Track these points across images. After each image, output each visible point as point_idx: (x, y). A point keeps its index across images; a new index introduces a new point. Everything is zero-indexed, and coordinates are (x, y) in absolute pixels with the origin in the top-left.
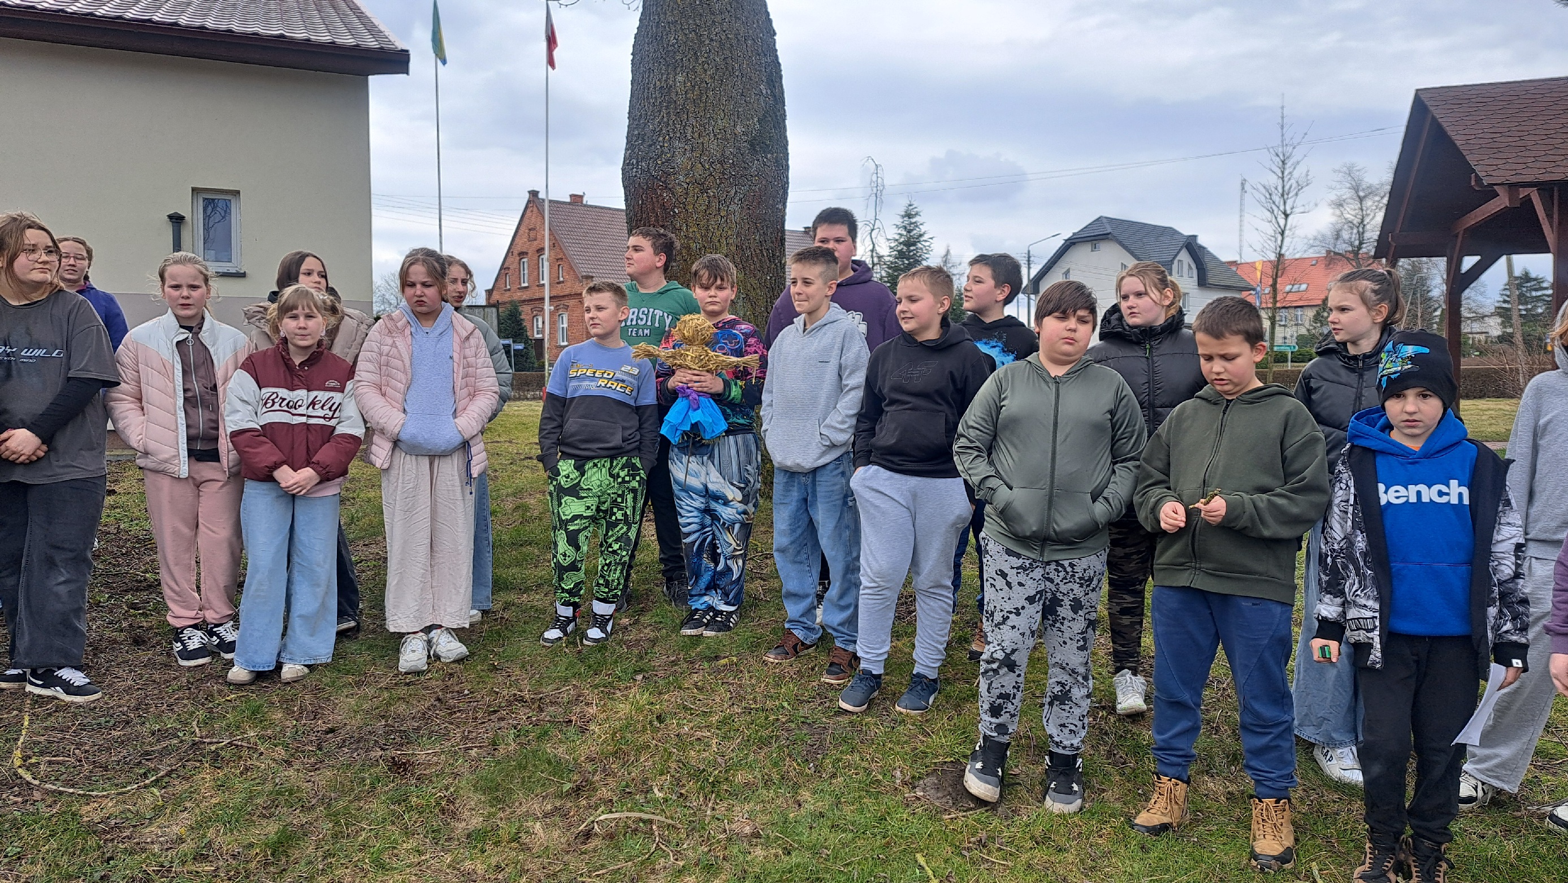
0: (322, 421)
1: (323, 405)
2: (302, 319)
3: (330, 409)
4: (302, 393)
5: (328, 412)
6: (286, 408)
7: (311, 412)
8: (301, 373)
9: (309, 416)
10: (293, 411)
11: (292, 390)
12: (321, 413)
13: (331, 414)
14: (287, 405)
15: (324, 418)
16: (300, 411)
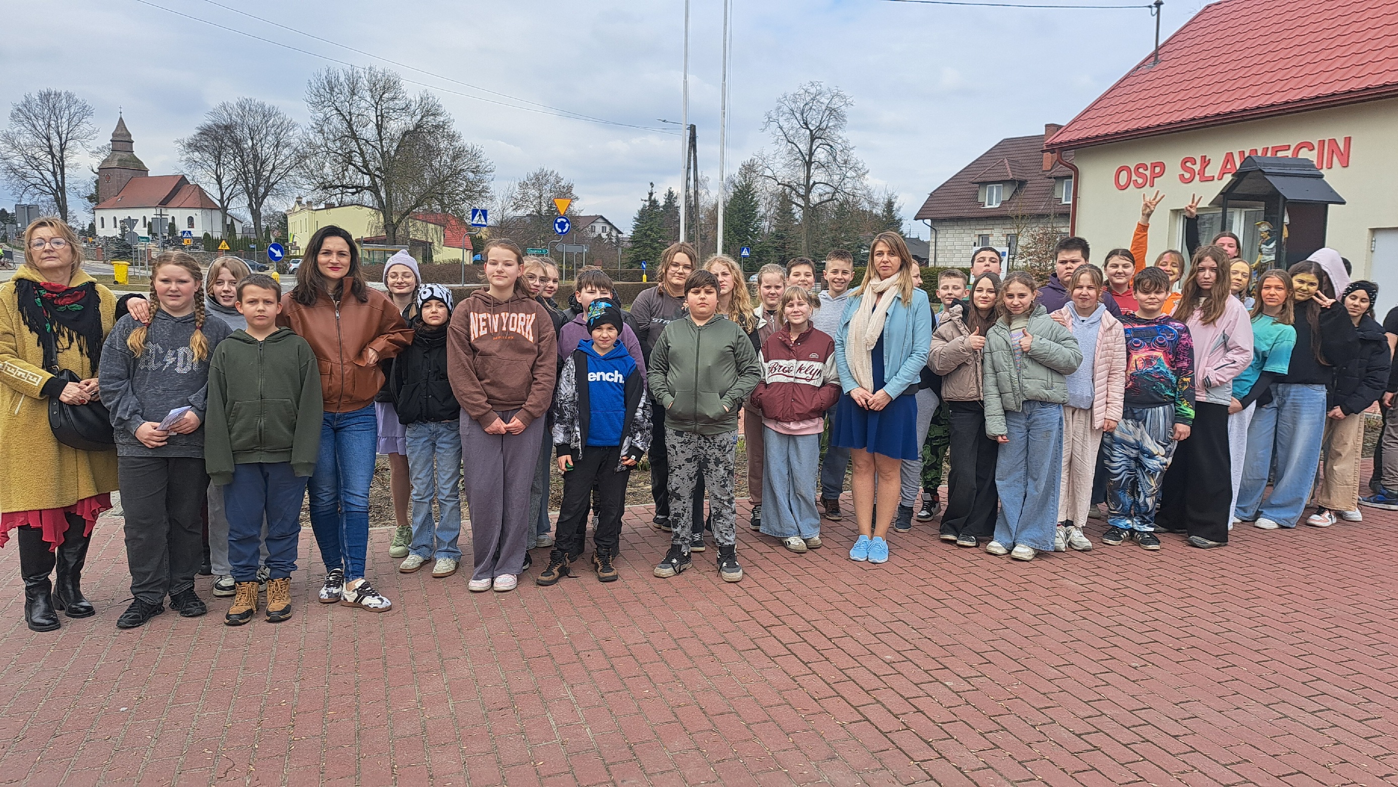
0: (804, 382)
1: (807, 371)
2: (796, 306)
3: (810, 373)
4: (794, 361)
5: (809, 375)
6: (782, 372)
7: (798, 375)
8: (794, 348)
9: (796, 378)
10: (787, 374)
11: (788, 360)
12: (804, 376)
13: (811, 376)
14: (783, 370)
15: (805, 379)
16: (792, 374)
